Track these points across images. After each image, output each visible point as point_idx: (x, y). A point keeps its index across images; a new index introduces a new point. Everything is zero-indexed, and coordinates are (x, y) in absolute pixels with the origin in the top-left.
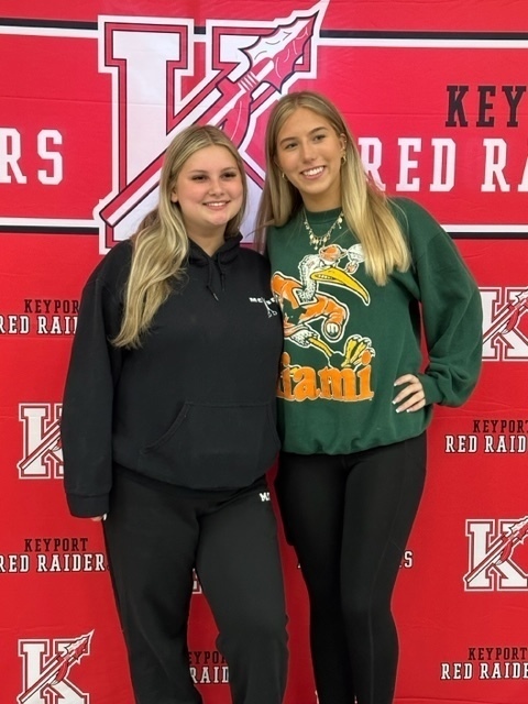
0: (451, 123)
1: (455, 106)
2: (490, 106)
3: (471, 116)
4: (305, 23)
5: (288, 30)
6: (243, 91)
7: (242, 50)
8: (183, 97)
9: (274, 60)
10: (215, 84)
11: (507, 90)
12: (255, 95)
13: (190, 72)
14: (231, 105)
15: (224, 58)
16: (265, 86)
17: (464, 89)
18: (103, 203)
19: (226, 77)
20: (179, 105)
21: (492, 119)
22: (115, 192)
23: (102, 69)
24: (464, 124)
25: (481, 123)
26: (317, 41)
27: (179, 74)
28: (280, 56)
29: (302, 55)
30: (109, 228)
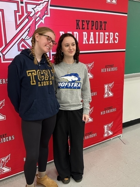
0: (77, 29)
1: (78, 24)
2: (84, 25)
3: (81, 27)
4: (46, 3)
5: (43, 4)
6: (33, 19)
7: (32, 8)
9: (40, 11)
10: (27, 17)
11: (87, 21)
12: (37, 20)
13: (20, 14)
14: (31, 23)
15: (28, 10)
16: (39, 18)
17: (79, 21)
18: (1, 49)
19: (29, 15)
21: (84, 28)
24: (79, 29)
25: (82, 29)
27: (18, 14)
28: (41, 10)
29: (46, 11)
30: (4, 55)
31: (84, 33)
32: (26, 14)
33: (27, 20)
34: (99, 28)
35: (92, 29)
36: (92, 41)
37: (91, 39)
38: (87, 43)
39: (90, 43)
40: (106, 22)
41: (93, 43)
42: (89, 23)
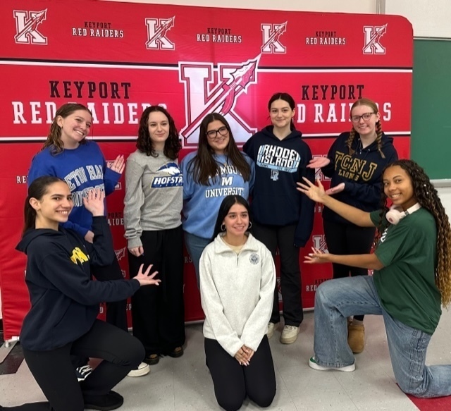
0: (303, 99)
1: (305, 92)
2: (316, 93)
3: (311, 96)
4: (252, 64)
5: (246, 67)
6: (231, 89)
7: (230, 74)
8: (210, 91)
9: (242, 77)
10: (222, 86)
11: (322, 87)
12: (236, 90)
13: (212, 82)
14: (227, 94)
15: (224, 77)
16: (239, 87)
17: (308, 87)
18: (183, 130)
19: (225, 84)
20: (209, 94)
21: (317, 97)
22: (187, 126)
23: (181, 81)
24: (308, 99)
25: (314, 99)
26: (257, 70)
27: (209, 83)
28: (244, 76)
29: (252, 75)
30: (185, 139)
31: (317, 106)
32: (220, 82)
33: (222, 90)
34: (347, 95)
35: (333, 98)
36: (332, 118)
37: (330, 115)
38: (322, 120)
39: (329, 120)
40: (363, 86)
41: (335, 120)
42: (326, 89)
